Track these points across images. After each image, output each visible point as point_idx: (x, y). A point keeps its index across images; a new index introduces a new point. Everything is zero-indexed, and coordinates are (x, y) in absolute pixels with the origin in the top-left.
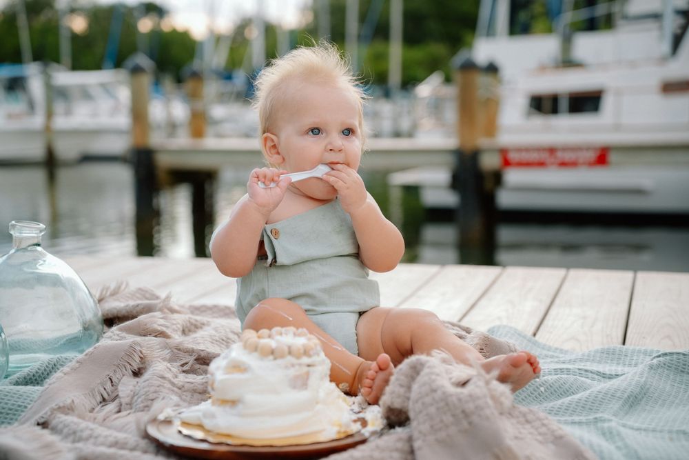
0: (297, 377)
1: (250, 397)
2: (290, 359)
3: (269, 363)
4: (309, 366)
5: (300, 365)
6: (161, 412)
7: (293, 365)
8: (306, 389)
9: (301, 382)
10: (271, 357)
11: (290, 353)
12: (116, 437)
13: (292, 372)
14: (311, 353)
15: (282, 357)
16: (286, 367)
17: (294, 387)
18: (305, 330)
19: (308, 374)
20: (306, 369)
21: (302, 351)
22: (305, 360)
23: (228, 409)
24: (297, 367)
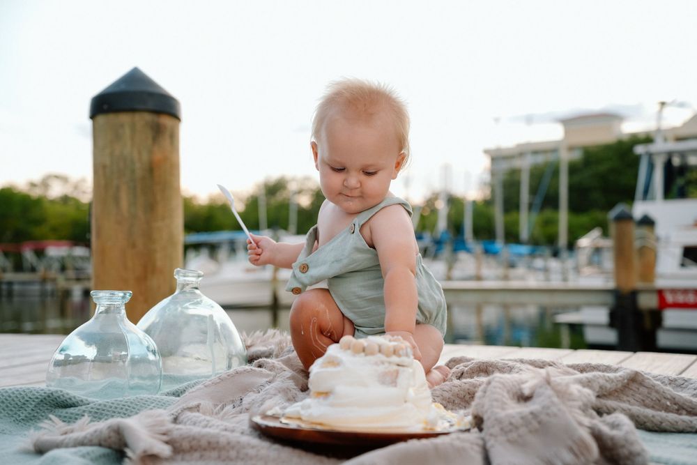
0: (385, 374)
1: (340, 389)
2: (381, 357)
3: (361, 358)
4: (398, 365)
5: (390, 363)
6: (271, 409)
7: (383, 363)
8: (396, 386)
9: (391, 379)
10: (363, 354)
11: (380, 351)
12: (226, 426)
13: (381, 368)
14: (401, 352)
15: (372, 354)
16: (376, 364)
17: (383, 383)
18: (400, 337)
19: (397, 372)
20: (395, 368)
21: (392, 349)
22: (395, 359)
23: (321, 400)
24: (386, 365)
